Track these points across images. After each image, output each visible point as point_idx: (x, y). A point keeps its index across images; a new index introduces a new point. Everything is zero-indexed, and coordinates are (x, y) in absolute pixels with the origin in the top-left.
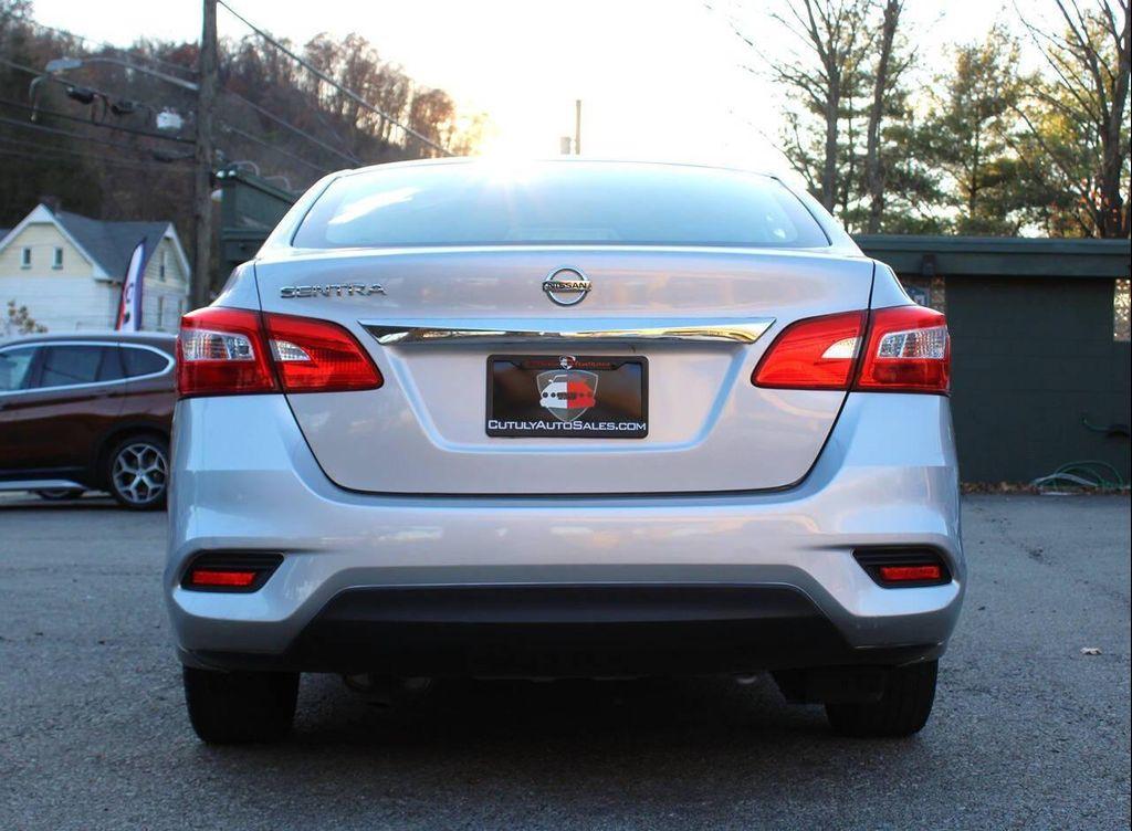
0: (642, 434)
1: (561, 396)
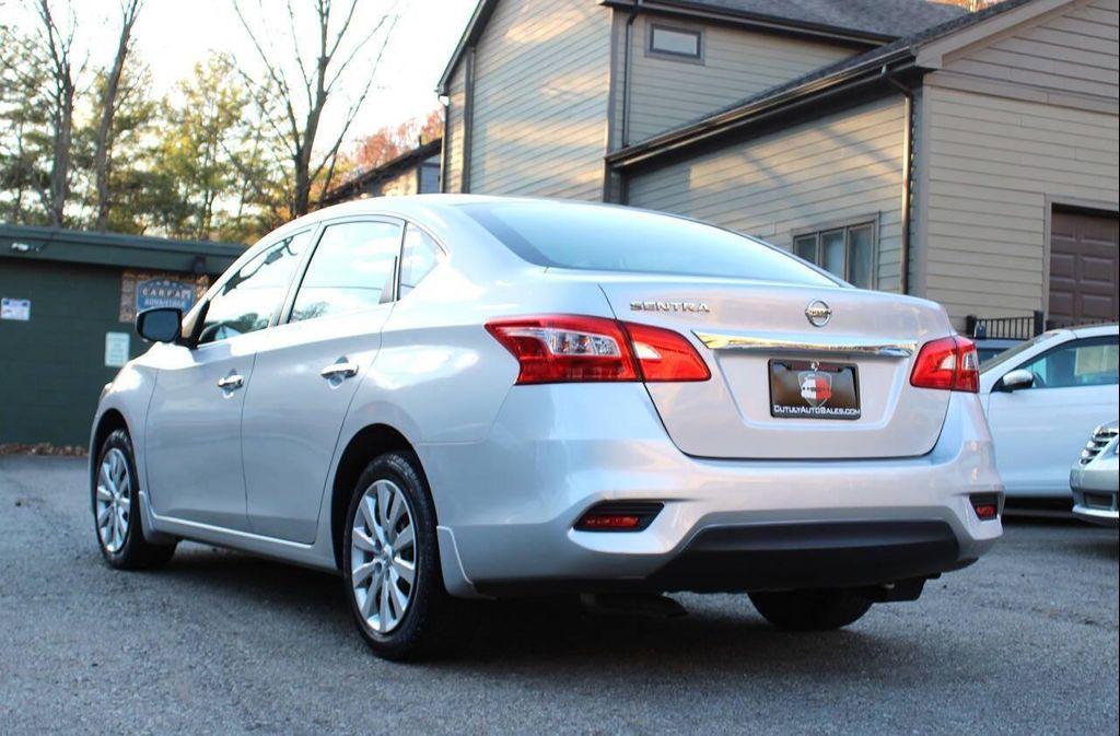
0: (857, 417)
1: (812, 389)
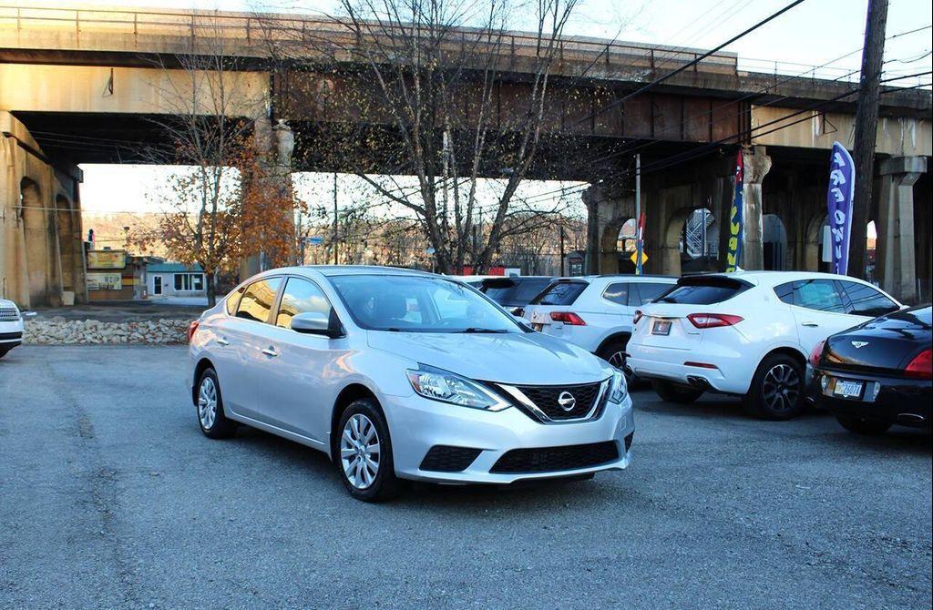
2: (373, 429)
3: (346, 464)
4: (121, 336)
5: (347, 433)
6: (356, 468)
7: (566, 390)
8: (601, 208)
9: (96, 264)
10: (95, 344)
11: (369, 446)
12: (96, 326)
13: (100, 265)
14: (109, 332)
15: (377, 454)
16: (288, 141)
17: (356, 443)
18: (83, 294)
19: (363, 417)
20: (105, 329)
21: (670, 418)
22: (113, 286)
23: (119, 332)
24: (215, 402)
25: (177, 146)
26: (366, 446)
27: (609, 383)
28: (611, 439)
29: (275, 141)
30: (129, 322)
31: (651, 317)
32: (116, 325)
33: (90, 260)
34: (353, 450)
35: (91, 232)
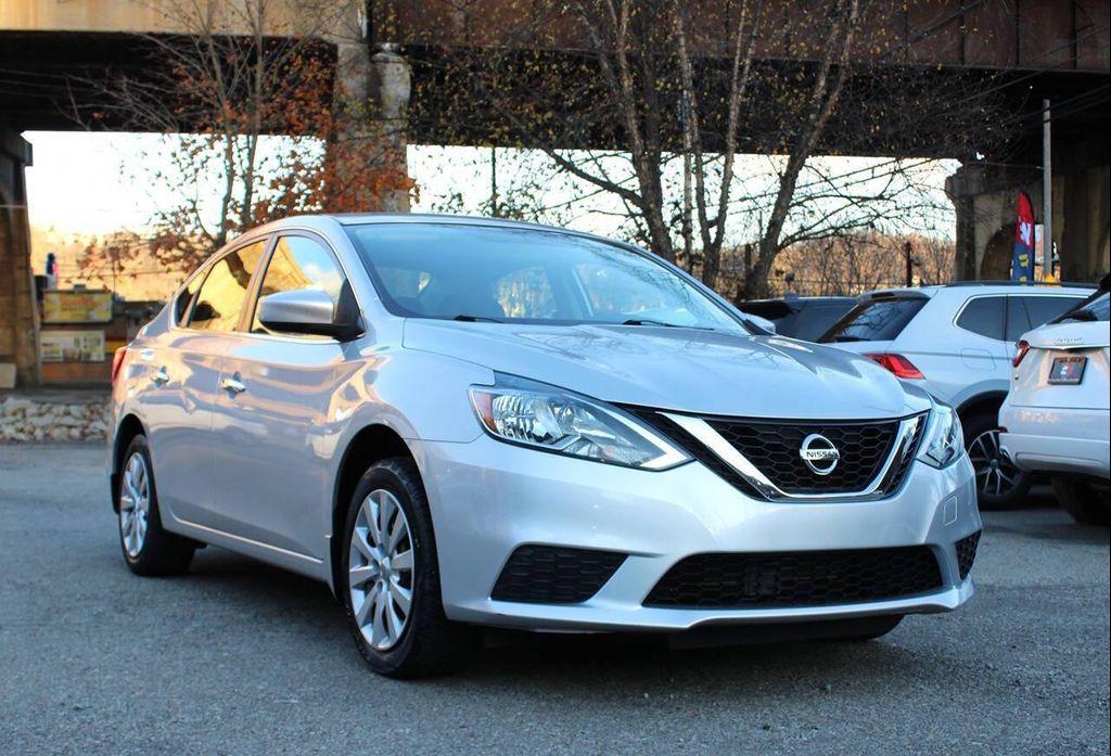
2: (402, 518)
3: (359, 600)
4: (70, 427)
5: (360, 533)
6: (374, 606)
7: (818, 430)
8: (983, 204)
9: (57, 316)
10: (19, 442)
11: (396, 556)
12: (23, 411)
13: (66, 317)
14: (47, 419)
15: (409, 572)
16: (398, 82)
17: (375, 553)
18: (32, 369)
19: (385, 493)
20: (41, 415)
21: (1084, 547)
22: (89, 355)
23: (68, 420)
24: (147, 499)
25: (178, 78)
26: (391, 558)
27: (920, 424)
28: (922, 540)
29: (375, 83)
30: (89, 406)
31: (1045, 350)
32: (62, 409)
33: (47, 307)
34: (369, 567)
35: (51, 258)
